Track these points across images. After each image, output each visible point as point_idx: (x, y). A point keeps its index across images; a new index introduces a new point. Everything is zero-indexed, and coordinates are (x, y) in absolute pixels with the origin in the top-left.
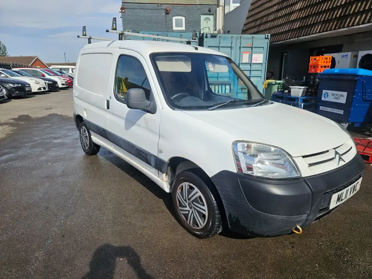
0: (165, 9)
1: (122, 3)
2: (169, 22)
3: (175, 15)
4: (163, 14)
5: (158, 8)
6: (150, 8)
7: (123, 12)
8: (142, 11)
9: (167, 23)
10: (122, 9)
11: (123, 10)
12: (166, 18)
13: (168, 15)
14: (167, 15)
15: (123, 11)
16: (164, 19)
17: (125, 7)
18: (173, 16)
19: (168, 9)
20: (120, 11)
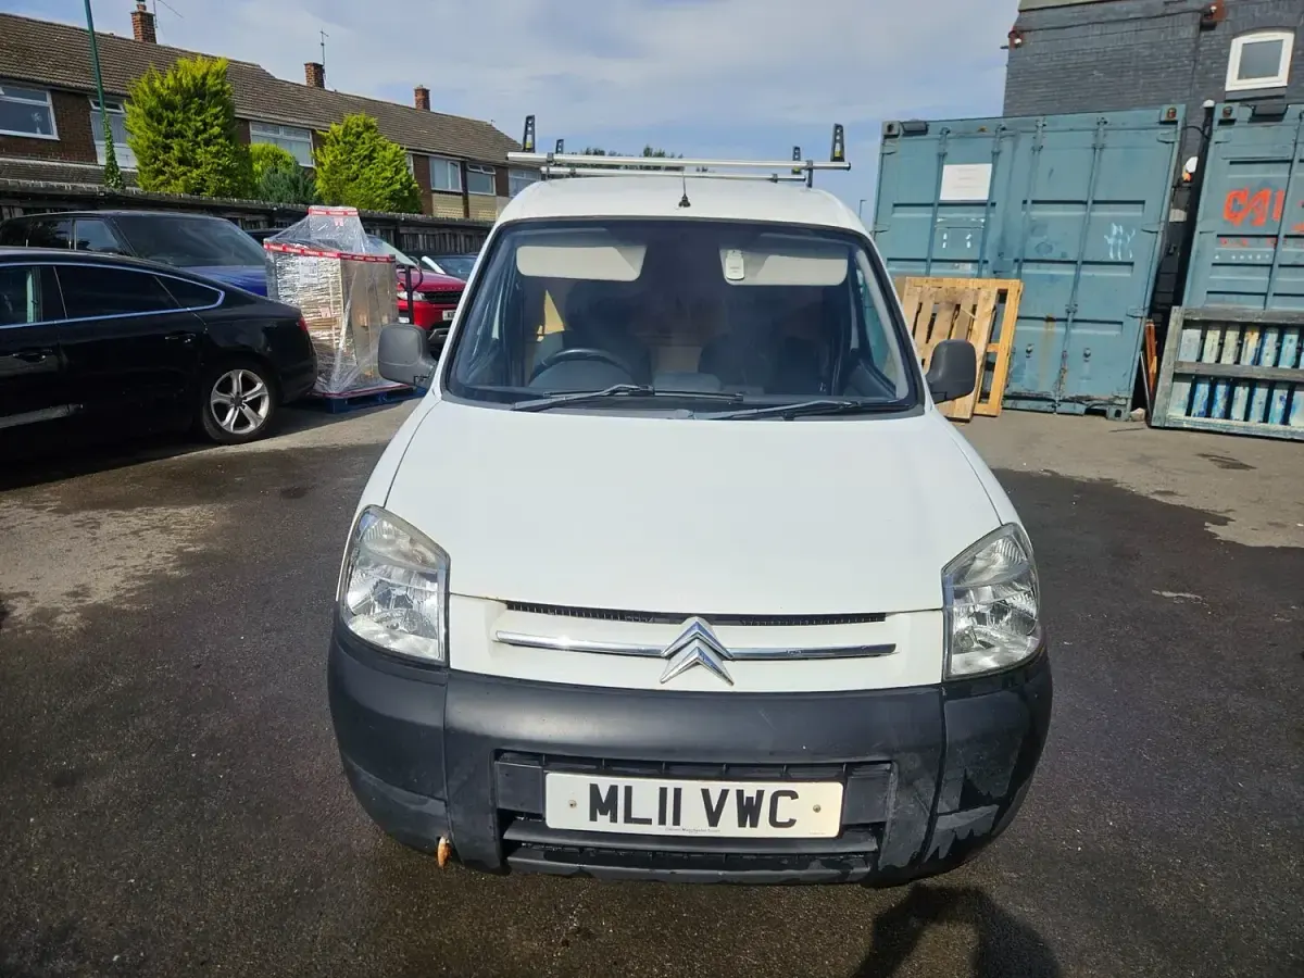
0: (1199, 11)
1: (1020, 11)
2: (1208, 62)
3: (1245, 28)
4: (1189, 31)
5: (1169, 12)
6: (1131, 16)
7: (1017, 46)
8: (1097, 30)
9: (1200, 67)
10: (1014, 34)
11: (1018, 37)
12: (1197, 47)
13: (1212, 33)
14: (1203, 34)
15: (1018, 41)
16: (1187, 51)
17: (1025, 28)
18: (1236, 35)
19: (1214, 8)
20: (1007, 42)
